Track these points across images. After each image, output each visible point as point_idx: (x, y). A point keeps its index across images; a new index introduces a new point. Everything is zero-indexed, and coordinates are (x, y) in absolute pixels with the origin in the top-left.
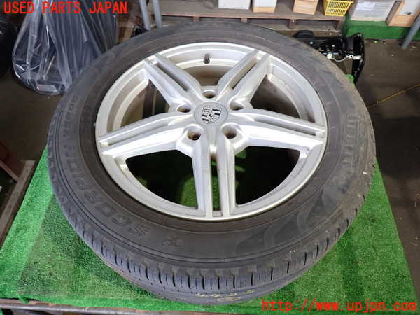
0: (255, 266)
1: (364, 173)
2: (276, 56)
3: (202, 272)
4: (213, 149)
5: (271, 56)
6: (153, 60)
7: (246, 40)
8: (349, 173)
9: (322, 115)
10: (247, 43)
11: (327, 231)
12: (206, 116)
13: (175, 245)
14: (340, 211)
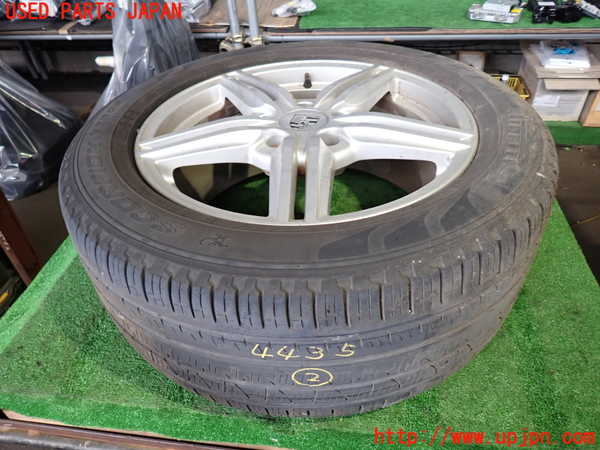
0: (351, 278)
1: (539, 174)
3: (259, 286)
4: (301, 158)
5: (396, 70)
6: (234, 76)
8: (513, 171)
9: (470, 121)
11: (477, 240)
12: (297, 124)
13: (220, 245)
14: (498, 214)
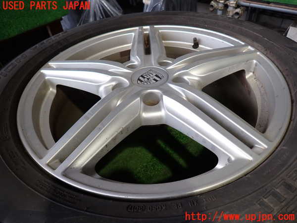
2: (265, 55)
5: (259, 53)
6: (146, 30)
7: (242, 34)
10: (242, 37)
12: (144, 78)
